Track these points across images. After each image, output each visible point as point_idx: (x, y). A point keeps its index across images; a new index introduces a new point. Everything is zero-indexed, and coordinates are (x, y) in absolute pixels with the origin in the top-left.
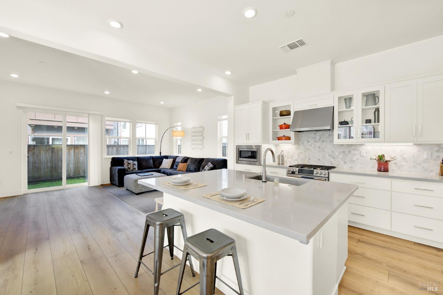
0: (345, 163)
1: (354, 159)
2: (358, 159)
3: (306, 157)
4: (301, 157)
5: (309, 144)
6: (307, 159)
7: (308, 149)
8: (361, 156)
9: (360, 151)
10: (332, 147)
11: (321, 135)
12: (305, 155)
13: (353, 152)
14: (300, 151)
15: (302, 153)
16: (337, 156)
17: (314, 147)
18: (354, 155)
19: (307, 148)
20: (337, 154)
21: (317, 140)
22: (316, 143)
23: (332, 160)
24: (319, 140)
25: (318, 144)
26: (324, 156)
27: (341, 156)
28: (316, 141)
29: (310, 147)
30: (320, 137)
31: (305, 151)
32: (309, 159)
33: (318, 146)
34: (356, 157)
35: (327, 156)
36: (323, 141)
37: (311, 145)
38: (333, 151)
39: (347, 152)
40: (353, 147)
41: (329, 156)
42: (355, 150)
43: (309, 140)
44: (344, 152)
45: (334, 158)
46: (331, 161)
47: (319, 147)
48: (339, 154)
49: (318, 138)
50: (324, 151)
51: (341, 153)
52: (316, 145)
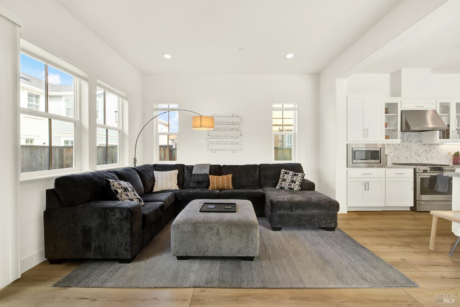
0: (427, 159)
1: (433, 156)
2: (436, 156)
3: (396, 156)
6: (396, 158)
7: (397, 148)
8: (438, 153)
9: (437, 150)
10: (418, 146)
11: (408, 135)
12: (395, 154)
13: (432, 150)
15: (391, 152)
16: (421, 154)
17: (403, 147)
18: (433, 152)
19: (396, 147)
20: (421, 152)
21: (405, 140)
22: (404, 143)
23: (418, 158)
24: (407, 140)
26: (411, 154)
27: (424, 154)
28: (404, 141)
30: (408, 137)
31: (394, 151)
32: (398, 158)
33: (406, 145)
34: (434, 154)
35: (413, 154)
36: (410, 141)
38: (418, 150)
39: (428, 151)
40: (432, 146)
41: (415, 154)
42: (434, 149)
44: (426, 151)
45: (418, 156)
46: (416, 159)
47: (407, 147)
48: (423, 152)
49: (406, 138)
50: (411, 150)
51: (424, 151)
52: (404, 145)
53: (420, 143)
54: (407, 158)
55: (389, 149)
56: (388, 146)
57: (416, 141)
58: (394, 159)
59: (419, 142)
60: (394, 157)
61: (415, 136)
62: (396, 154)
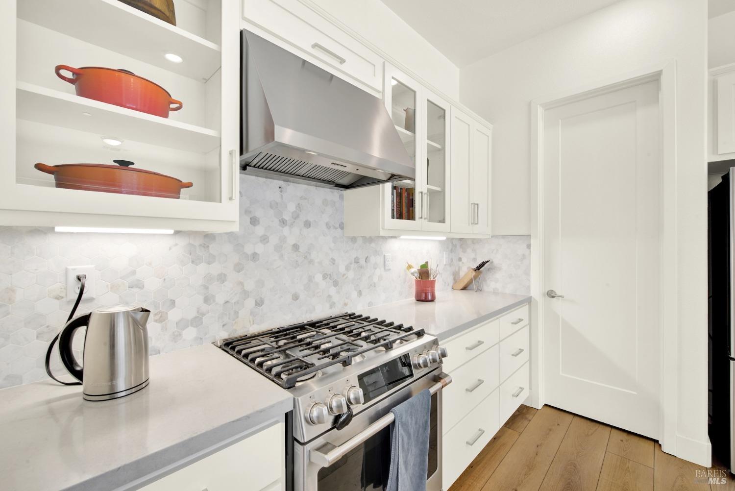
0: (360, 293)
1: (375, 279)
2: (380, 279)
4: (220, 299)
5: (259, 230)
6: (250, 303)
7: (255, 256)
8: (387, 268)
9: (384, 255)
10: (332, 246)
11: (301, 198)
12: (241, 284)
13: (373, 259)
14: (215, 269)
15: (222, 278)
16: (344, 275)
17: (278, 248)
18: (375, 267)
19: (249, 249)
20: (342, 269)
21: (287, 216)
22: (286, 231)
23: (333, 290)
24: (296, 217)
25: (292, 235)
26: (311, 279)
27: (351, 274)
28: (283, 222)
29: (260, 249)
30: (299, 206)
31: (239, 268)
32: (259, 303)
33: (291, 241)
34: (378, 272)
35: (319, 278)
36: (307, 224)
37: (264, 239)
38: (333, 261)
39: (362, 262)
40: (373, 245)
41: (325, 277)
42: (377, 253)
43: (259, 213)
44: (357, 261)
45: (336, 284)
46: (329, 296)
47: (296, 247)
48: (347, 268)
49: (292, 207)
50: (311, 262)
51: (351, 264)
52: (283, 239)
53: (339, 230)
54: (296, 297)
55: (209, 263)
56: (205, 247)
57: (328, 225)
58: (236, 313)
59: (336, 228)
60: (237, 303)
61: (325, 202)
62: (250, 285)
